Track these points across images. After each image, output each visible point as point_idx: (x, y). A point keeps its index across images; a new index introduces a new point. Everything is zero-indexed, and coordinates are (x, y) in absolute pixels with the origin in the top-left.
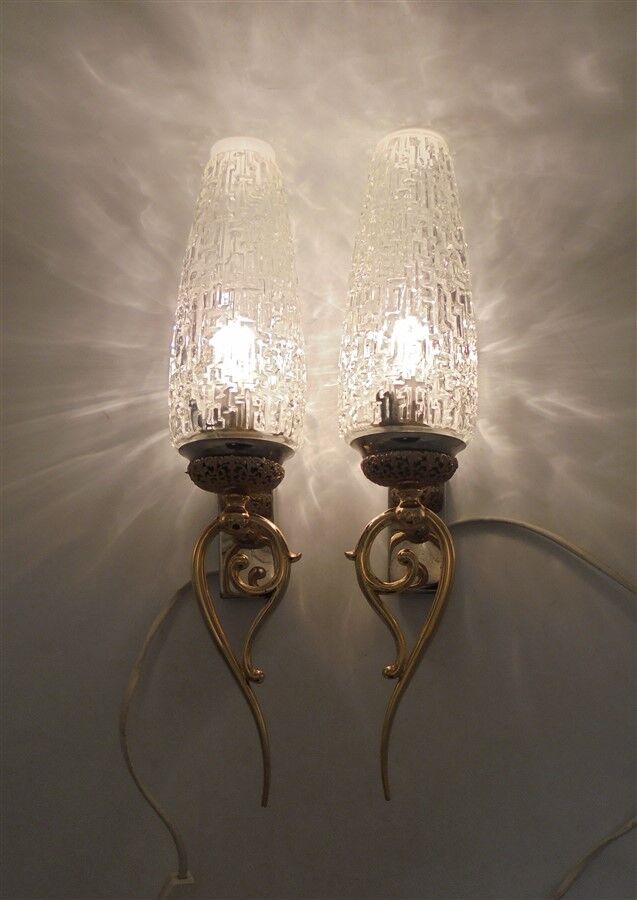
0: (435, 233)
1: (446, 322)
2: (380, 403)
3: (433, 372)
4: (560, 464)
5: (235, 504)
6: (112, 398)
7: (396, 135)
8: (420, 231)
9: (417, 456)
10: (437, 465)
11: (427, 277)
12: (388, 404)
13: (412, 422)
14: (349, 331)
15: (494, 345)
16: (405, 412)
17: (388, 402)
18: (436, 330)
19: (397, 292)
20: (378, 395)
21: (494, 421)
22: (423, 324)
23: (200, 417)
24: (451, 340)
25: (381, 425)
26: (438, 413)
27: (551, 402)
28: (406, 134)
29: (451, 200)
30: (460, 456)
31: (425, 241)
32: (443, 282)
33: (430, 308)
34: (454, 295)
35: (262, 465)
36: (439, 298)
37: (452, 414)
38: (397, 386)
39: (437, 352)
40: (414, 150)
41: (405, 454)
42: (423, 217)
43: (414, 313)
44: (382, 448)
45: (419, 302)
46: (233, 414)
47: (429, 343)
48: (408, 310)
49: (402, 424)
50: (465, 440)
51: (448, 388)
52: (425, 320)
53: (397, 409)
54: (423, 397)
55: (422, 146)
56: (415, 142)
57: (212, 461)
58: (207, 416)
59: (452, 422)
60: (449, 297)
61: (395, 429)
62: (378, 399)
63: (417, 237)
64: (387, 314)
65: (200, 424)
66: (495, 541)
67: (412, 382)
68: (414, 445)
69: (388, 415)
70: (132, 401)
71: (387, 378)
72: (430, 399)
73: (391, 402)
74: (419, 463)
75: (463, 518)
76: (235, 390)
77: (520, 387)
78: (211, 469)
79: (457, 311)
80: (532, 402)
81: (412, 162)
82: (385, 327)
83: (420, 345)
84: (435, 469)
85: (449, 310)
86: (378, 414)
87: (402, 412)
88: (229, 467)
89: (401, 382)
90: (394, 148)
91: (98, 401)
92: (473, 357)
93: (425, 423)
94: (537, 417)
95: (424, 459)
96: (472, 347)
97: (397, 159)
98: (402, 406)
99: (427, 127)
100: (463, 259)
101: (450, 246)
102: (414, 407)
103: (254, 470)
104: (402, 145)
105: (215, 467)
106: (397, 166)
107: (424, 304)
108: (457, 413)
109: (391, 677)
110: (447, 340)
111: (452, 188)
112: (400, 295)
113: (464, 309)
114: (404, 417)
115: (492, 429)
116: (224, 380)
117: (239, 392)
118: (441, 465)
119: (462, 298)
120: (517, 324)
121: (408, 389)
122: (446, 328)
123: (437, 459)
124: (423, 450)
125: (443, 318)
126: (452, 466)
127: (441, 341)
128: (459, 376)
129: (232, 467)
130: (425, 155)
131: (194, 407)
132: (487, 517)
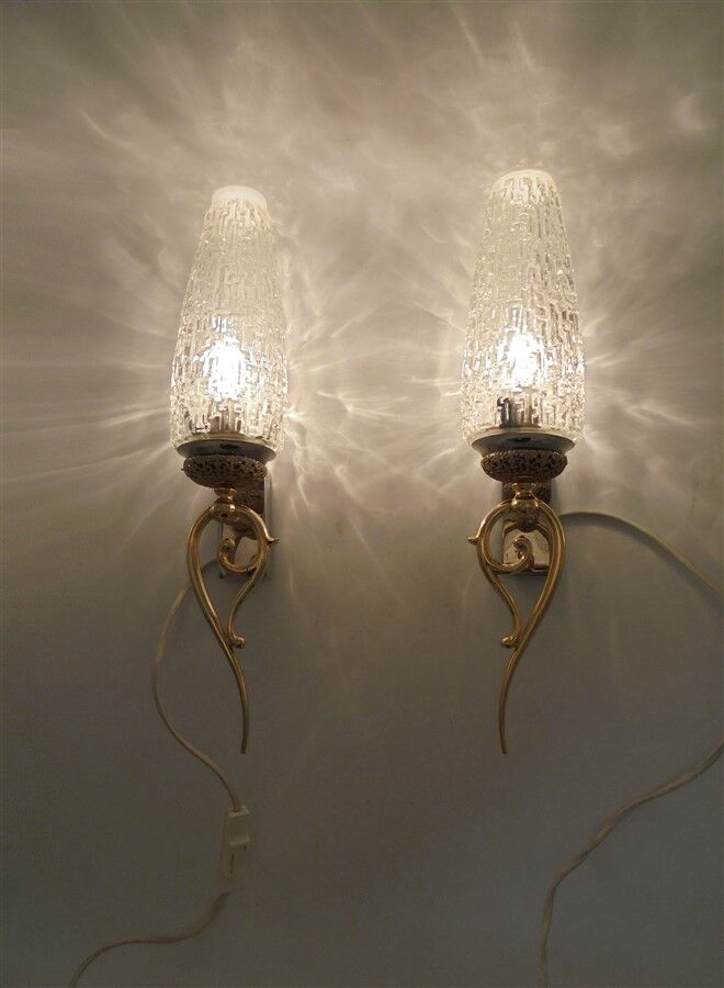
0: (547, 260)
1: (558, 337)
2: (500, 408)
3: (548, 380)
4: (655, 466)
5: (224, 495)
6: (135, 410)
7: (510, 176)
8: (534, 260)
9: (533, 454)
10: (550, 461)
11: (541, 299)
12: (507, 410)
13: (529, 425)
14: (472, 347)
15: (598, 358)
16: (523, 416)
17: (506, 406)
18: (549, 344)
19: (514, 312)
20: (499, 401)
21: (596, 427)
22: (538, 339)
23: (191, 422)
24: (563, 353)
25: (501, 427)
26: (552, 415)
27: (649, 410)
28: (519, 175)
29: (560, 231)
30: (569, 454)
31: (538, 268)
32: (555, 302)
33: (544, 325)
34: (564, 314)
35: (244, 463)
36: (552, 316)
37: (564, 417)
38: (516, 393)
39: (550, 363)
40: (527, 189)
41: (521, 453)
42: (536, 247)
43: (530, 330)
44: (501, 448)
45: (535, 321)
46: (217, 418)
47: (544, 356)
48: (525, 327)
49: (519, 426)
50: (574, 440)
51: (561, 394)
52: (540, 336)
53: (516, 413)
54: (539, 402)
55: (535, 186)
56: (528, 181)
57: (201, 459)
58: (196, 420)
59: (564, 424)
60: (560, 316)
61: (513, 430)
62: (499, 404)
63: (532, 263)
64: (507, 330)
65: (191, 428)
66: (595, 531)
67: (530, 390)
68: (527, 444)
69: (508, 417)
70: (152, 412)
71: (508, 385)
72: (545, 404)
73: (510, 407)
74: (534, 460)
75: (567, 510)
76: (218, 399)
77: (620, 397)
78: (200, 466)
79: (568, 328)
80: (631, 410)
81: (526, 199)
82: (505, 342)
83: (535, 358)
84: (549, 465)
85: (560, 327)
86: (499, 418)
87: (520, 415)
88: (215, 464)
89: (520, 390)
90: (509, 187)
91: (125, 413)
92: (581, 368)
93: (540, 425)
94: (633, 424)
95: (539, 456)
96: (581, 359)
97: (512, 197)
98: (521, 410)
99: (539, 168)
100: (571, 282)
101: (560, 272)
102: (531, 411)
103: (237, 467)
104: (517, 184)
105: (204, 464)
106: (512, 203)
107: (538, 321)
108: (568, 416)
109: (508, 647)
110: (559, 353)
111: (561, 222)
112: (517, 315)
113: (572, 326)
114: (522, 420)
115: (594, 433)
116: (211, 391)
117: (223, 400)
118: (554, 462)
119: (571, 316)
120: (618, 340)
121: (524, 395)
122: (557, 342)
123: (551, 457)
124: (538, 449)
125: (556, 335)
126: (563, 463)
127: (554, 355)
128: (570, 383)
129: (217, 464)
130: (537, 193)
131: (187, 415)
132: (590, 510)
